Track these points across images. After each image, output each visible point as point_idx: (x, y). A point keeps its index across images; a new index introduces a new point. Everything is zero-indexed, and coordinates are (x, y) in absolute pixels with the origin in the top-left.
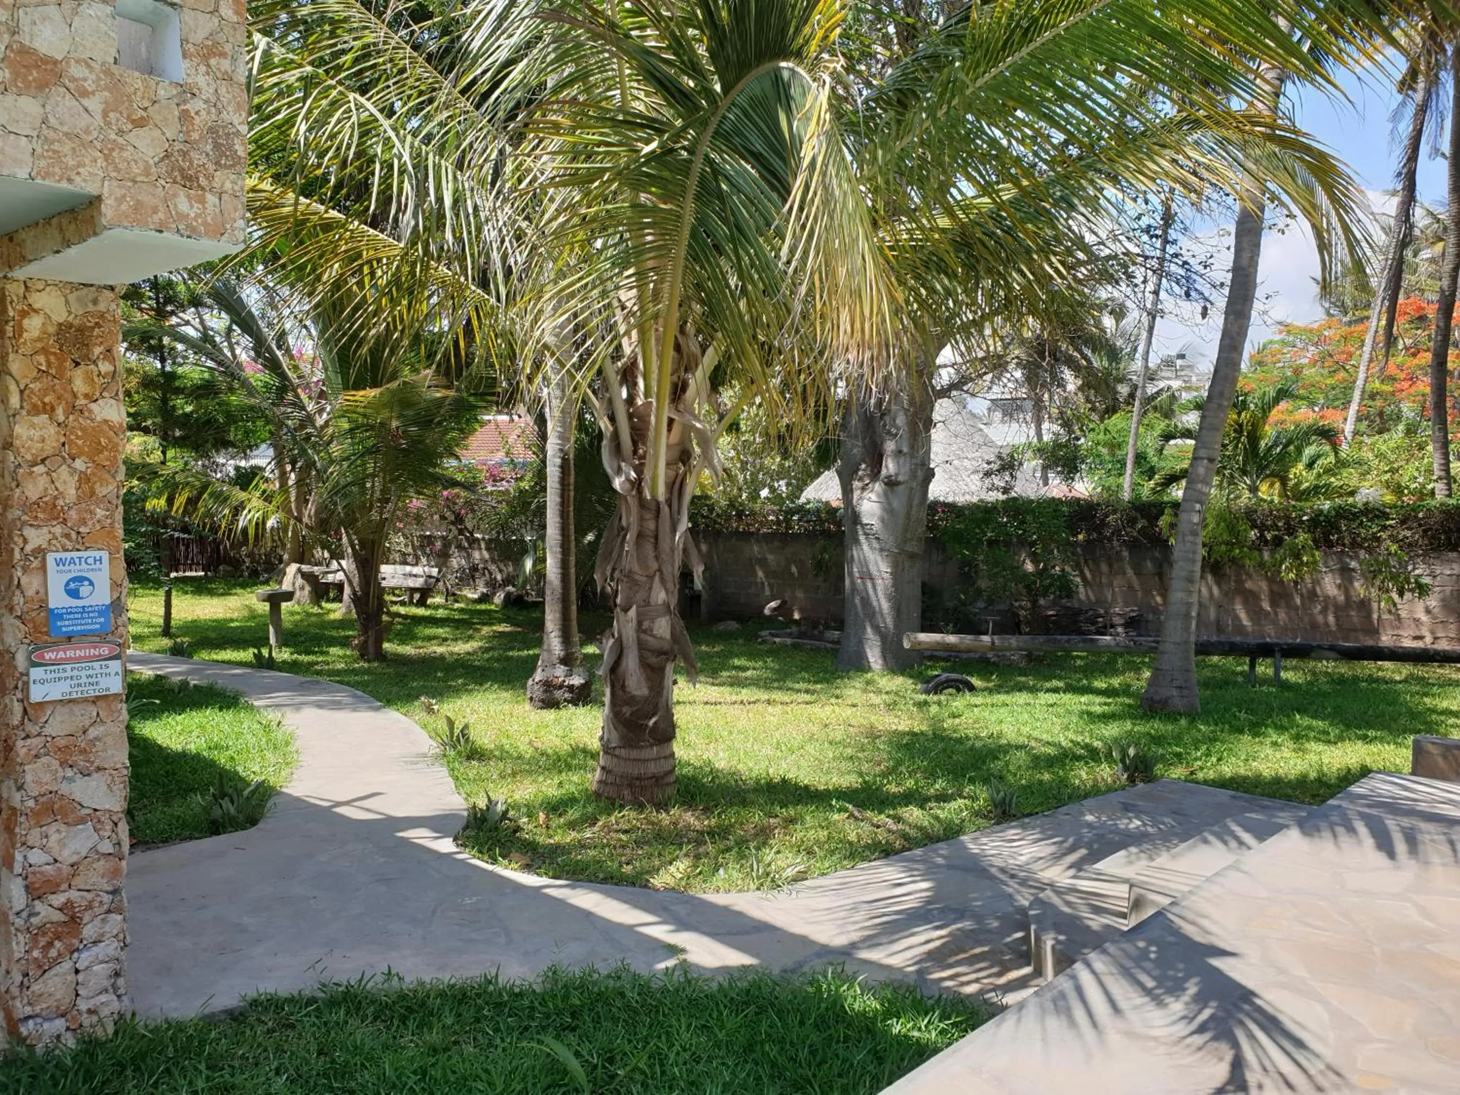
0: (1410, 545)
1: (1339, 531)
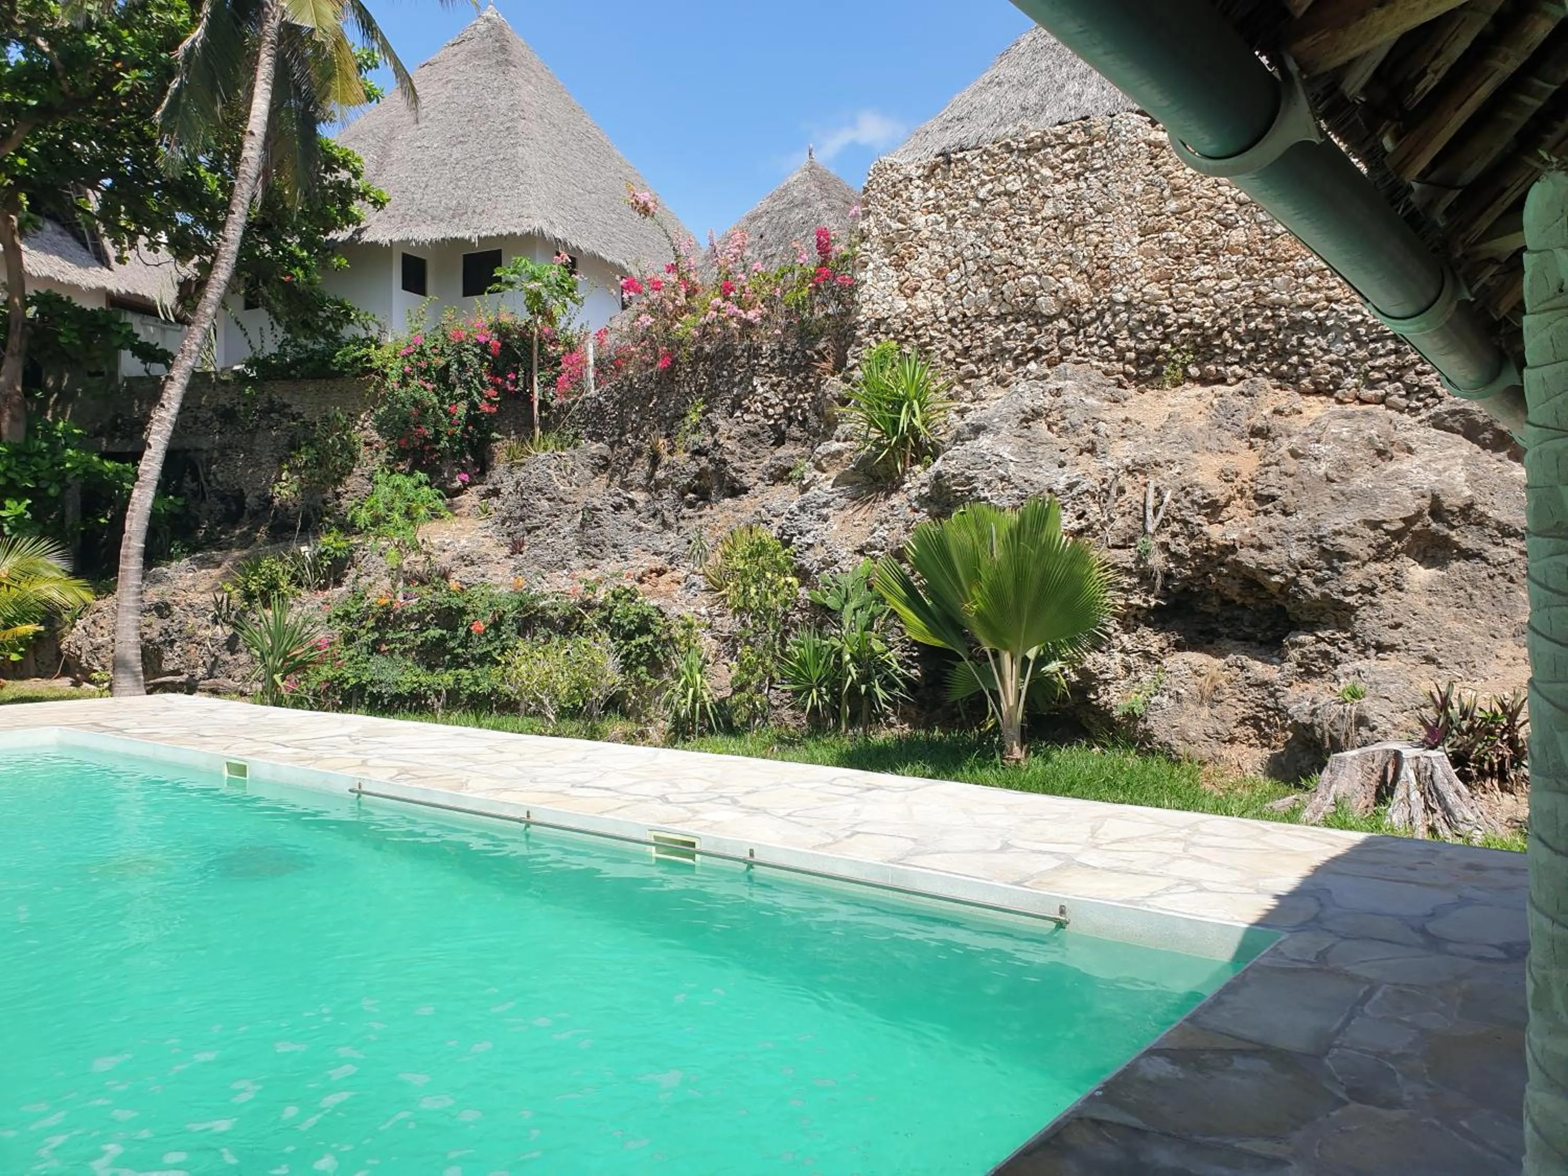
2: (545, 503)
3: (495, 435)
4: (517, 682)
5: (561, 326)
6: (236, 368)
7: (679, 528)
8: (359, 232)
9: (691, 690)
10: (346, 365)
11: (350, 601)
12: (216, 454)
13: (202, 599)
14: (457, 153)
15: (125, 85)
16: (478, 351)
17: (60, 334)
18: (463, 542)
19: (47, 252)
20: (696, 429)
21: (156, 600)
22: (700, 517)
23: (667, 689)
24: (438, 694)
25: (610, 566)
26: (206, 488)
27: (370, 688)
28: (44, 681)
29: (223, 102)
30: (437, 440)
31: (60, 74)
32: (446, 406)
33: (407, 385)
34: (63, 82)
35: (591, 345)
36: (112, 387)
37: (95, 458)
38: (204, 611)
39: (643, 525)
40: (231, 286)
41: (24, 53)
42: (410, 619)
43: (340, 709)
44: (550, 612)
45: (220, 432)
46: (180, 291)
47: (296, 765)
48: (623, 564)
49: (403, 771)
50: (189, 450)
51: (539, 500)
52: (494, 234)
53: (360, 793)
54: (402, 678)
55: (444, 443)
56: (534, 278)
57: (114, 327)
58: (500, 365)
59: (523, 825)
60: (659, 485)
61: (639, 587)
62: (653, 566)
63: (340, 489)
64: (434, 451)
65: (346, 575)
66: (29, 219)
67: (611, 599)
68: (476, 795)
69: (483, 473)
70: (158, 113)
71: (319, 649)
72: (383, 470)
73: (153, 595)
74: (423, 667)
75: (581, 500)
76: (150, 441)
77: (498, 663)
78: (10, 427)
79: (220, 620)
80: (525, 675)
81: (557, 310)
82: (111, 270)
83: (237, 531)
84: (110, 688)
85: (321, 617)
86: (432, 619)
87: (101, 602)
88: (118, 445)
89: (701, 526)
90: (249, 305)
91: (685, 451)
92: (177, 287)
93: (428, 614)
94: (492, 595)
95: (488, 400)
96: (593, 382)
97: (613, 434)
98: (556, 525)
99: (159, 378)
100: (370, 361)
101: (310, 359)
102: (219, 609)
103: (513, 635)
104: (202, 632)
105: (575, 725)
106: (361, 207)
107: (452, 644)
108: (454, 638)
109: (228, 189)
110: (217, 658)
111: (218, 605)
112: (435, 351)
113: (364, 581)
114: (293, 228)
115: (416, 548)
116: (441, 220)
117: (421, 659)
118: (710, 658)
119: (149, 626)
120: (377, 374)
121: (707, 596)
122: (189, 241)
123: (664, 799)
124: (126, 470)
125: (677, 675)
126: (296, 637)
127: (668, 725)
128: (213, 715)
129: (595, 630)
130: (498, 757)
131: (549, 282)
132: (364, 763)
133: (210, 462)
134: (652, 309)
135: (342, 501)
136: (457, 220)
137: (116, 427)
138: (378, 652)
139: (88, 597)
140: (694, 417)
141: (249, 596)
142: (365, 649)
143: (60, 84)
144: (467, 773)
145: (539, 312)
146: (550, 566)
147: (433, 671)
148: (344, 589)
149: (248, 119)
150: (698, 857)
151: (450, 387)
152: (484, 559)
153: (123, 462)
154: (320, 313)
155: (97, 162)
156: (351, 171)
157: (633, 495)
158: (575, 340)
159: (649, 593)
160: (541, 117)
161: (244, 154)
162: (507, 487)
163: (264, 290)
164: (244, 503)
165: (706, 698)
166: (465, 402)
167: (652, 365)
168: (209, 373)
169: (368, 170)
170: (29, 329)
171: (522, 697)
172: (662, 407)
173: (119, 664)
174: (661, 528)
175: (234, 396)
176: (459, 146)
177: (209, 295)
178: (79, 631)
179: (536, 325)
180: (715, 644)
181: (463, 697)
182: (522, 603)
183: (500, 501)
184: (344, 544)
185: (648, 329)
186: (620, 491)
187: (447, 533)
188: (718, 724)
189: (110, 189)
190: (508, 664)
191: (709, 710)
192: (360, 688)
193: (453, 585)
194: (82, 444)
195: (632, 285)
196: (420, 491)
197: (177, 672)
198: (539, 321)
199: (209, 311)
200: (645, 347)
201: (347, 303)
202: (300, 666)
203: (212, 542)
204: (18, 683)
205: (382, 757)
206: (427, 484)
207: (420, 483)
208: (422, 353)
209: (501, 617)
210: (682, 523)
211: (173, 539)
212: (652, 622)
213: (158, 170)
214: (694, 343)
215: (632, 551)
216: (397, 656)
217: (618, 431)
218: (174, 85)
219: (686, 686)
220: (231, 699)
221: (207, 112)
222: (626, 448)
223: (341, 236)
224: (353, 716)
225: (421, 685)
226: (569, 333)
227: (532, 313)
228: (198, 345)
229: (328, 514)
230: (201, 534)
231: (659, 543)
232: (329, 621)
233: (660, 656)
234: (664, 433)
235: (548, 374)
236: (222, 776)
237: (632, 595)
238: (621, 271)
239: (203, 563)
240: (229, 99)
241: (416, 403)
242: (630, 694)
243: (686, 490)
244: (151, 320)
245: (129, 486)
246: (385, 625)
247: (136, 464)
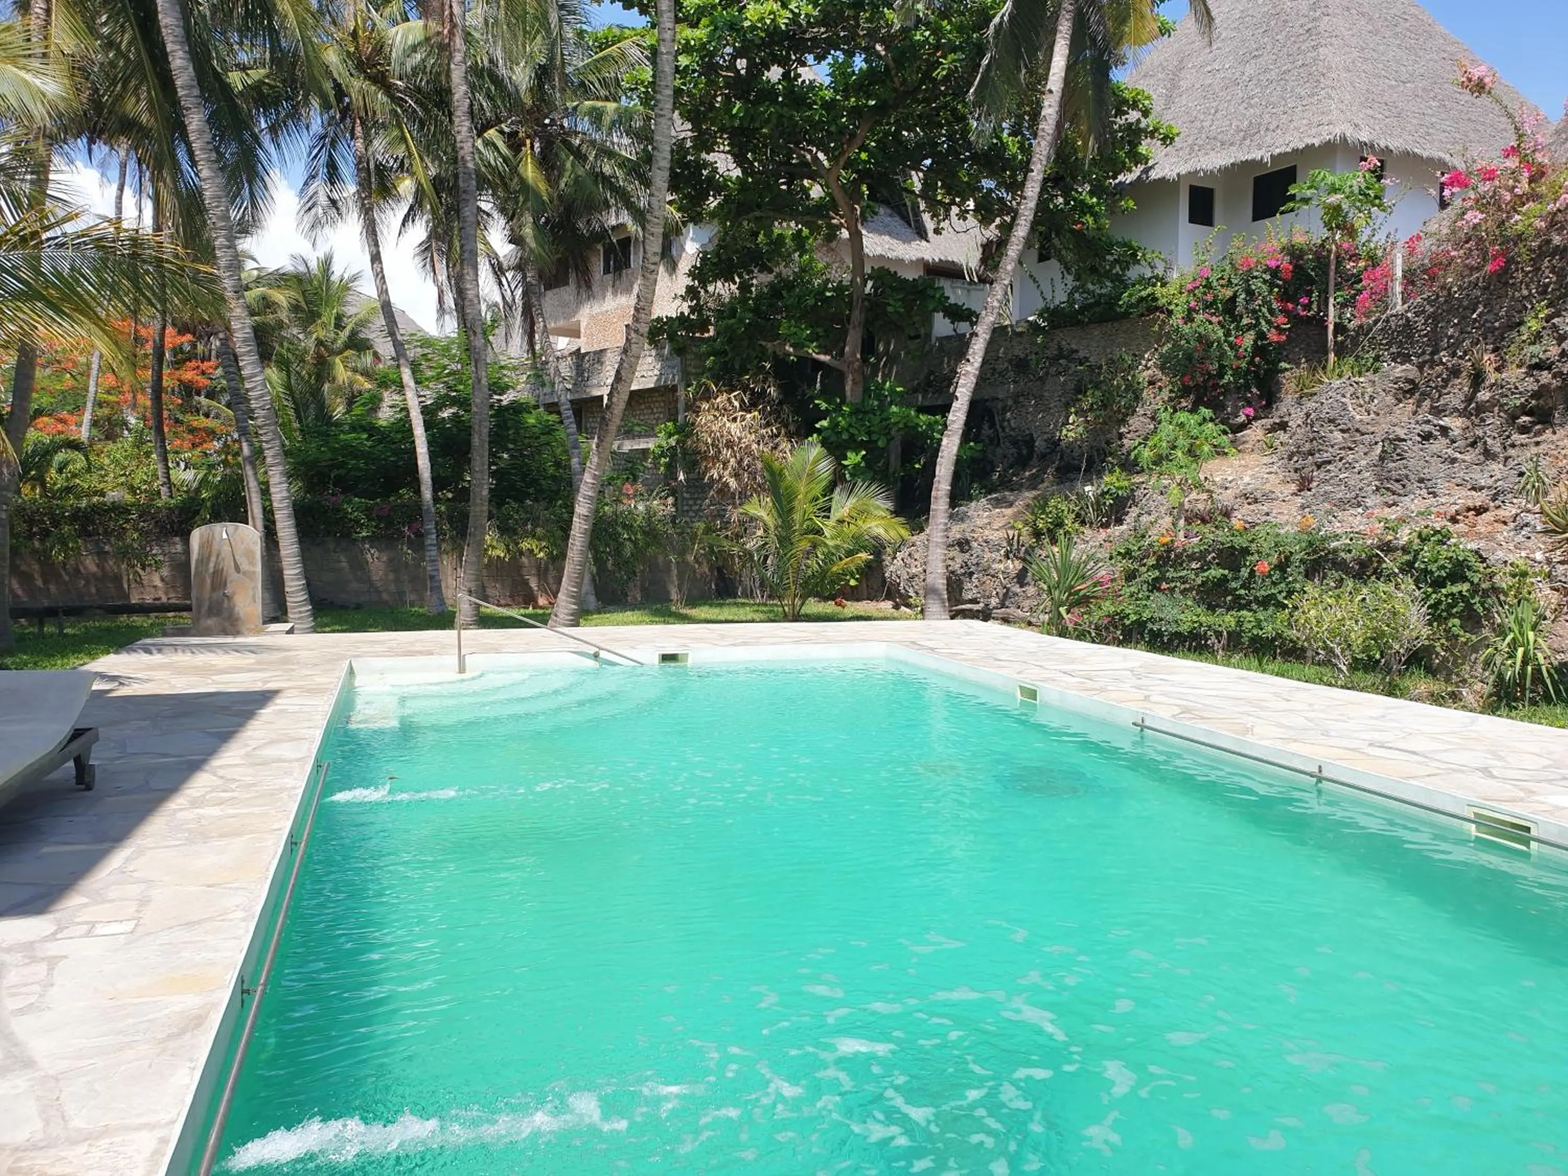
0: (147, 533)
1: (93, 523)
2: (1338, 435)
3: (1283, 365)
4: (1305, 628)
5: (1364, 238)
6: (1031, 319)
7: (1507, 459)
8: (1146, 171)
9: (1520, 651)
10: (1132, 306)
11: (1131, 540)
12: (1010, 402)
13: (996, 536)
14: (1250, 70)
15: (943, 69)
16: (1268, 277)
17: (889, 304)
18: (1247, 479)
19: (881, 233)
20: (1537, 337)
21: (958, 536)
22: (1537, 444)
23: (1488, 647)
24: (1219, 635)
25: (1414, 503)
26: (1001, 435)
27: (1150, 625)
28: (874, 603)
29: (1026, 67)
30: (1221, 375)
31: (893, 72)
32: (1231, 339)
33: (1192, 320)
34: (896, 79)
35: (1399, 255)
36: (927, 348)
37: (913, 413)
38: (996, 548)
39: (1458, 455)
40: (1028, 244)
41: (866, 61)
42: (1192, 558)
43: (1120, 643)
44: (1342, 554)
45: (1015, 382)
46: (983, 253)
47: (1082, 694)
48: (1431, 500)
49: (1186, 710)
50: (987, 400)
51: (1331, 432)
52: (1289, 150)
53: (1143, 727)
54: (1182, 617)
55: (1228, 378)
56: (1334, 190)
57: (930, 292)
58: (1291, 290)
59: (1315, 780)
60: (1481, 409)
61: (1452, 528)
62: (1470, 504)
63: (1123, 430)
64: (1215, 386)
65: (1127, 513)
66: (868, 206)
67: (1417, 541)
68: (1262, 743)
69: (1269, 406)
70: (972, 90)
71: (1101, 584)
72: (1166, 409)
73: (956, 532)
74: (1203, 607)
75: (1381, 430)
76: (957, 394)
77: (1285, 607)
78: (852, 390)
79: (1011, 555)
80: (1314, 622)
81: (1359, 221)
82: (928, 241)
83: (1027, 474)
84: (922, 611)
85: (1103, 554)
86: (1214, 558)
87: (915, 538)
88: (932, 400)
89: (1538, 455)
90: (1043, 258)
91: (1519, 366)
92: (981, 250)
93: (1210, 553)
94: (1278, 535)
95: (1278, 328)
96: (1399, 297)
97: (1424, 353)
98: (1350, 458)
99: (964, 335)
100: (1156, 299)
101: (1097, 303)
102: (1011, 545)
103: (1300, 578)
104: (995, 566)
105: (1370, 678)
106: (1149, 145)
107: (1234, 585)
108: (1236, 579)
109: (1027, 150)
110: (1008, 589)
111: (1010, 542)
112: (1221, 282)
113: (1145, 519)
114: (1084, 178)
115: (1198, 486)
116: (1232, 144)
117: (1202, 598)
118: (1548, 614)
119: (953, 559)
120: (1162, 312)
121: (1546, 538)
122: (993, 205)
123: (1486, 772)
124: (936, 422)
125: (1501, 631)
126: (1080, 573)
127: (1488, 689)
128: (1007, 641)
129: (1396, 575)
130: (1284, 705)
131: (1352, 192)
132: (1147, 698)
133: (1005, 410)
134: (1481, 204)
135: (1125, 441)
136: (1248, 142)
137: (929, 384)
138: (1159, 590)
139: (905, 533)
140: (1534, 325)
141: (1037, 534)
142: (1145, 586)
143: (893, 82)
144: (1251, 718)
145: (1338, 227)
146: (1342, 504)
147: (1214, 611)
148: (1124, 527)
149: (1046, 79)
150: (1533, 844)
151: (1236, 319)
152: (1268, 497)
153: (934, 415)
154: (1108, 257)
155: (919, 145)
156: (1141, 110)
157: (1446, 421)
158: (1380, 253)
159: (1464, 535)
160: (1348, 9)
161: (1043, 113)
162: (1296, 419)
163: (1056, 242)
164: (1033, 446)
165: (1542, 661)
166: (1252, 332)
167: (1478, 269)
168: (1006, 326)
169: (1157, 108)
170: (866, 303)
171: (1311, 644)
172: (1490, 317)
173: (930, 591)
174: (1482, 458)
175: (1027, 346)
176: (1253, 61)
177: (1010, 253)
178: (898, 562)
179: (1334, 241)
180: (1555, 597)
181: (1245, 640)
182: (1310, 544)
183: (1287, 436)
184: (1126, 483)
185: (1475, 227)
186: (1430, 417)
187: (1229, 471)
188: (1557, 692)
189: (930, 168)
190: (1296, 608)
191: (1545, 674)
192: (1140, 625)
193: (1236, 523)
194: (902, 400)
195: (1459, 180)
196: (1204, 427)
197: (974, 601)
198: (1338, 237)
199: (1009, 268)
200: (1470, 250)
201: (1134, 244)
202: (1084, 601)
203: (1006, 484)
204: (855, 604)
205: (1163, 694)
206: (1212, 420)
207: (1204, 419)
208: (1208, 286)
209: (1287, 558)
210: (1512, 452)
211: (972, 482)
212: (1469, 568)
213: (970, 143)
214: (1538, 235)
215: (1442, 486)
216: (1177, 595)
217: (1429, 350)
218: (985, 62)
219: (1514, 645)
220: (1020, 627)
221: (1012, 80)
222: (1439, 369)
223: (1127, 178)
224: (1133, 651)
225: (1201, 625)
226: (1372, 246)
227: (1331, 229)
228: (998, 301)
229: (1111, 454)
230: (995, 477)
231: (1479, 476)
232: (1111, 558)
233: (1479, 608)
234: (1490, 347)
235: (1345, 293)
236: (1015, 697)
237: (1443, 538)
238: (1442, 165)
239: (998, 503)
240: (1031, 62)
241: (1200, 338)
242: (1438, 649)
243: (1518, 413)
244: (959, 283)
245: (939, 436)
246: (1165, 564)
247: (944, 416)
